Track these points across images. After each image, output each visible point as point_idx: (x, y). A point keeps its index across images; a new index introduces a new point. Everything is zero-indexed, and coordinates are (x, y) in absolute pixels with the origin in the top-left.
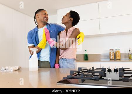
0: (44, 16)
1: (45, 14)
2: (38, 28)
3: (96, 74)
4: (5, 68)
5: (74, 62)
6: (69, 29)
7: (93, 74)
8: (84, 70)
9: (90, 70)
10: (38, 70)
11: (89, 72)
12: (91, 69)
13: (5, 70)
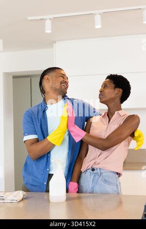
6: (116, 113)
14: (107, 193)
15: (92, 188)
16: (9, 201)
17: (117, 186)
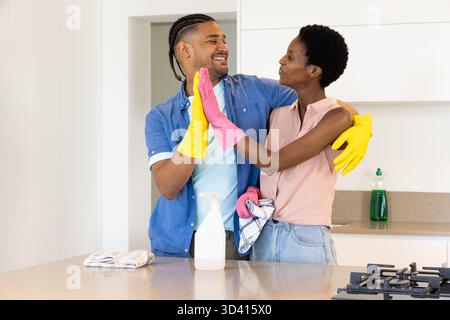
0: (211, 49)
1: (214, 39)
2: (188, 95)
3: (421, 284)
4: (102, 257)
5: (323, 234)
6: (308, 107)
7: (413, 284)
8: (384, 274)
9: (406, 272)
10: (225, 268)
11: (401, 279)
12: (406, 269)
13: (104, 265)
14: (306, 262)
15: (276, 255)
16: (122, 266)
17: (324, 246)
